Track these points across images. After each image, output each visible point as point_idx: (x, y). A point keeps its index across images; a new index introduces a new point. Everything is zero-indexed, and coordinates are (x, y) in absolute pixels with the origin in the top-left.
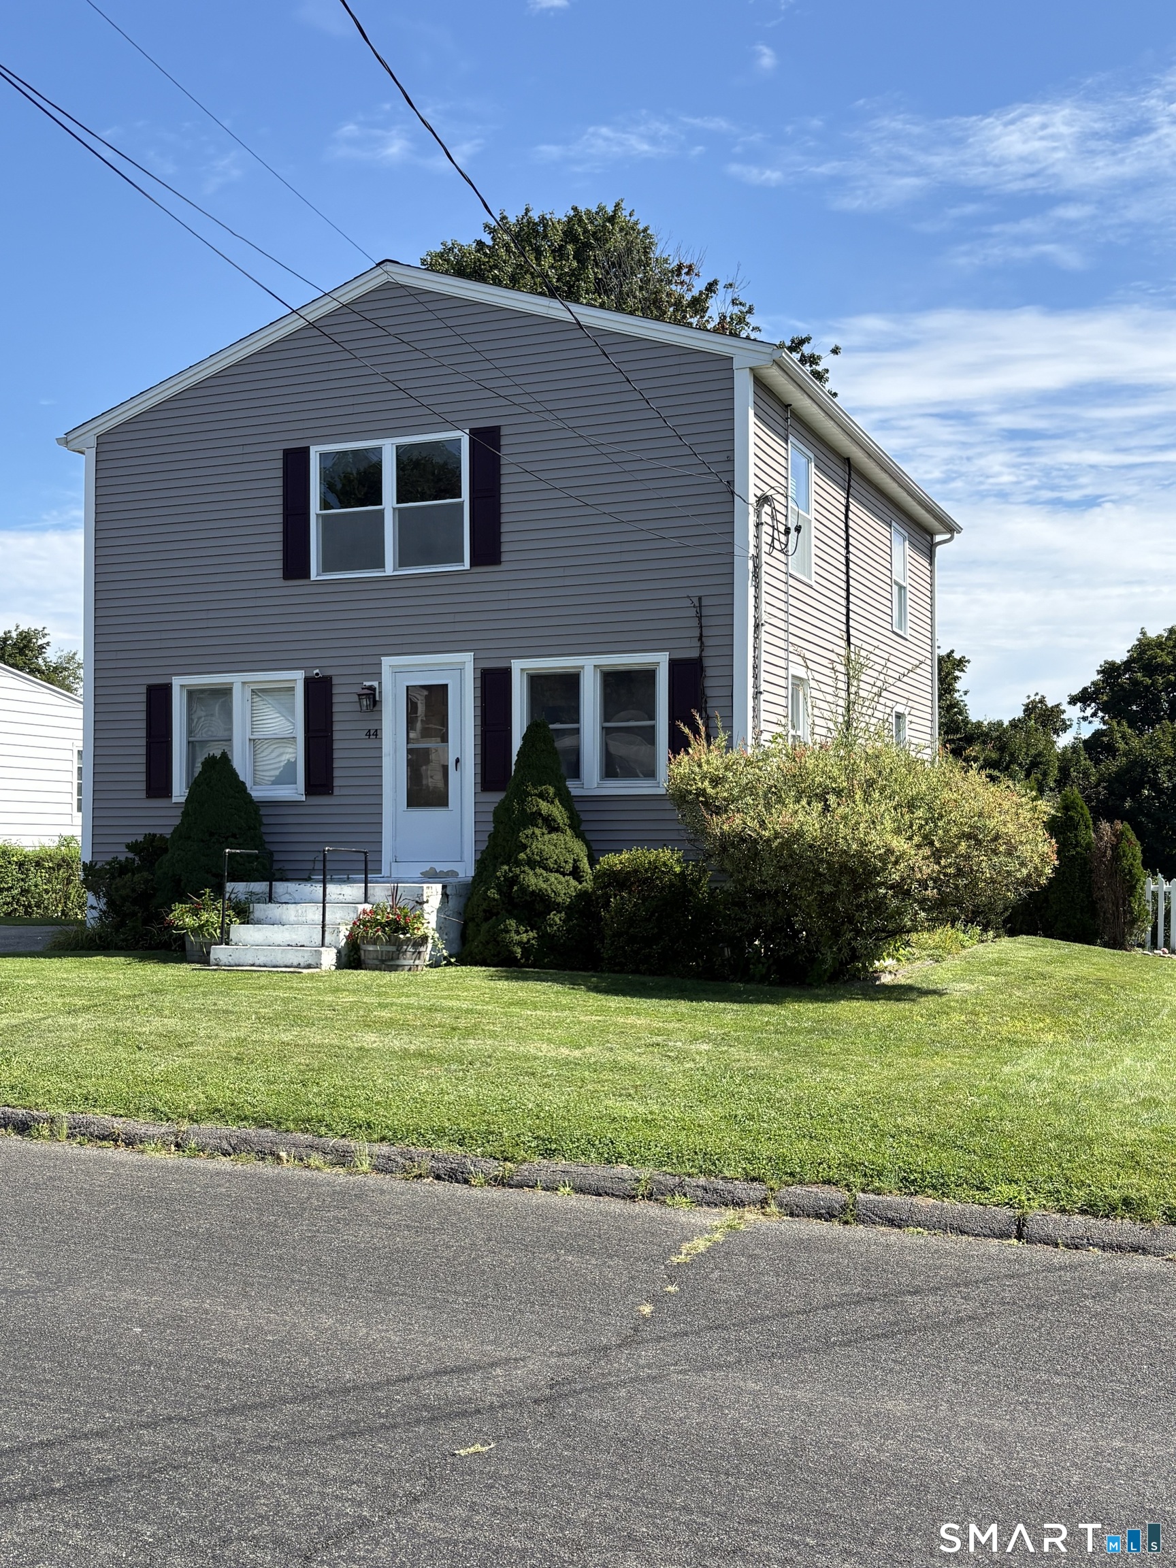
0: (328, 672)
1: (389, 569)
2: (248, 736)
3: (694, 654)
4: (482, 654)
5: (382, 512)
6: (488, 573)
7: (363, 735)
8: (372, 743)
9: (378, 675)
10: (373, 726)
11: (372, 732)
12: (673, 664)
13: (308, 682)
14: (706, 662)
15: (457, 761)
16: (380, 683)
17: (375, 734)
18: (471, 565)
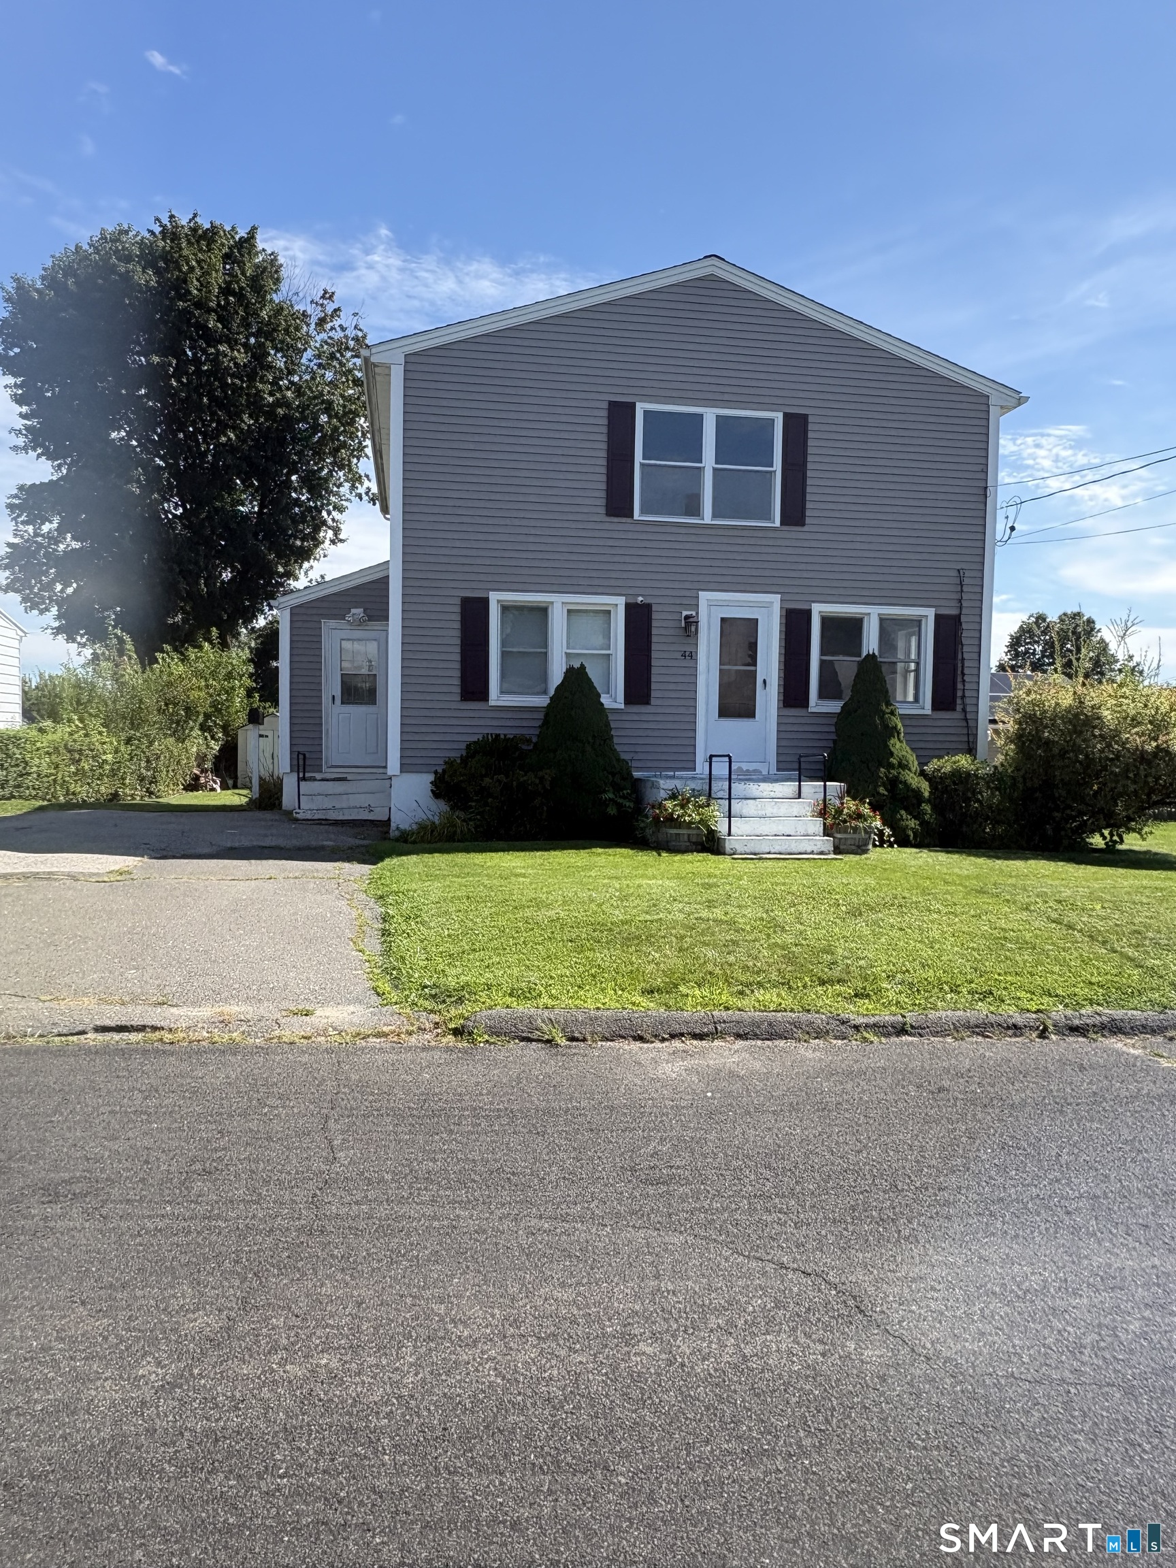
0: (648, 601)
1: (707, 517)
2: (565, 650)
3: (954, 612)
4: (787, 597)
5: (700, 470)
6: (794, 532)
7: (678, 655)
8: (690, 663)
9: (696, 607)
10: (688, 649)
11: (687, 654)
12: (938, 618)
13: (630, 608)
14: (963, 619)
15: (765, 681)
16: (697, 613)
17: (692, 656)
18: (782, 524)
